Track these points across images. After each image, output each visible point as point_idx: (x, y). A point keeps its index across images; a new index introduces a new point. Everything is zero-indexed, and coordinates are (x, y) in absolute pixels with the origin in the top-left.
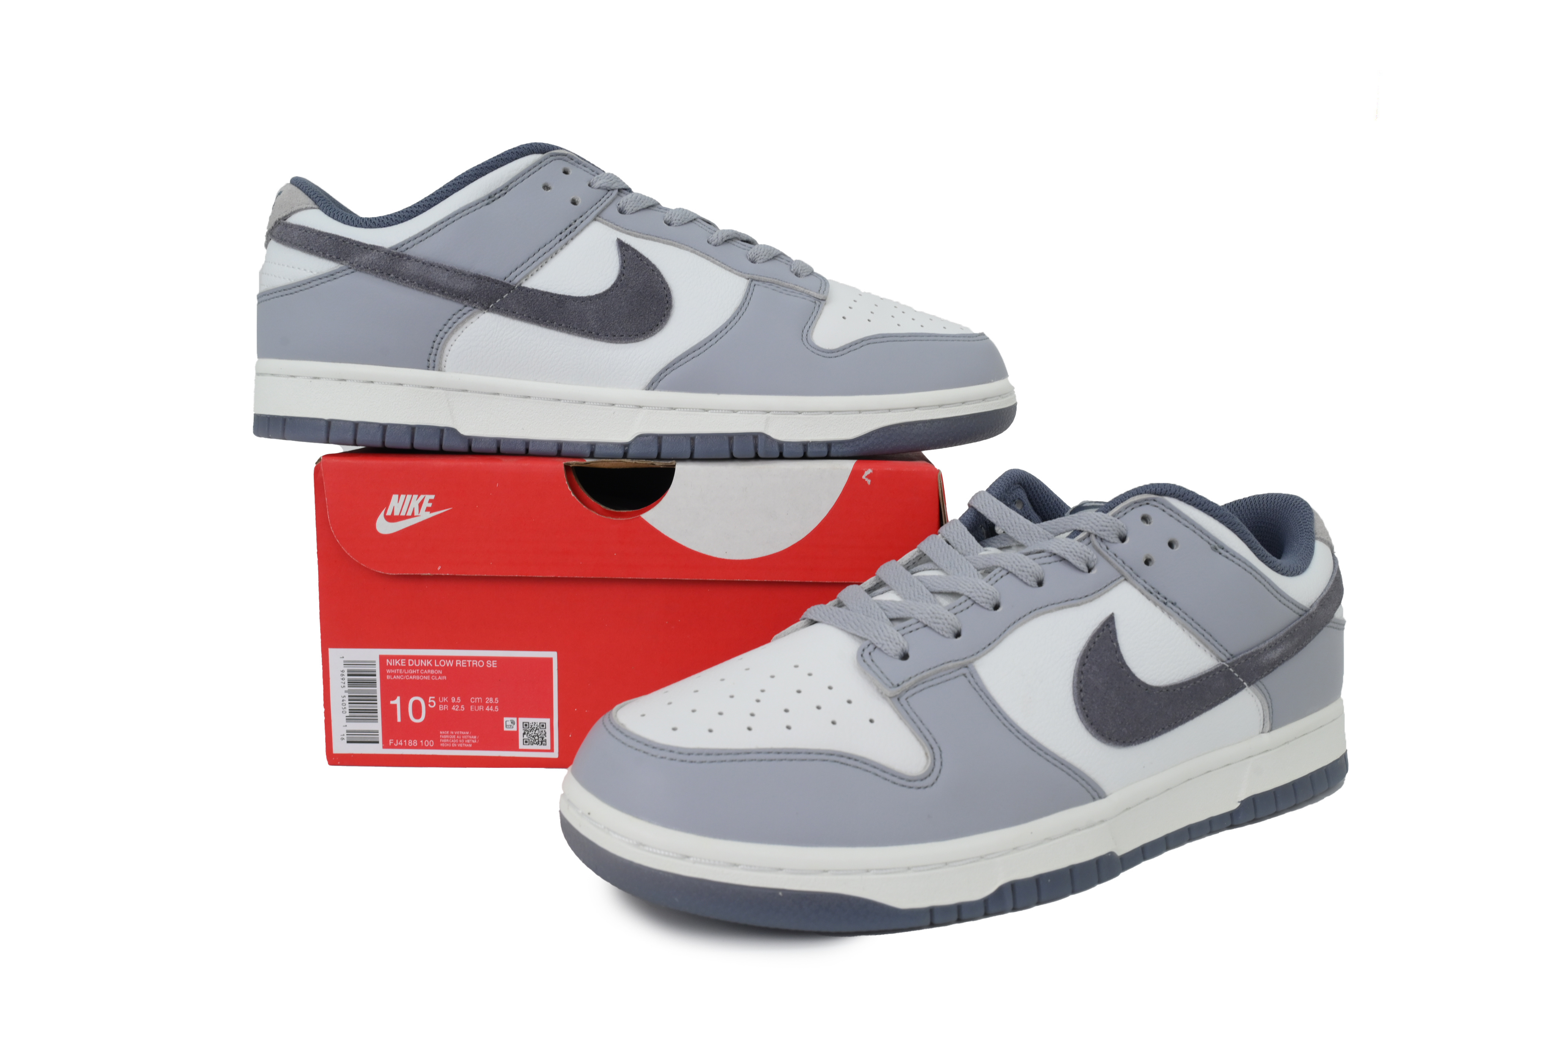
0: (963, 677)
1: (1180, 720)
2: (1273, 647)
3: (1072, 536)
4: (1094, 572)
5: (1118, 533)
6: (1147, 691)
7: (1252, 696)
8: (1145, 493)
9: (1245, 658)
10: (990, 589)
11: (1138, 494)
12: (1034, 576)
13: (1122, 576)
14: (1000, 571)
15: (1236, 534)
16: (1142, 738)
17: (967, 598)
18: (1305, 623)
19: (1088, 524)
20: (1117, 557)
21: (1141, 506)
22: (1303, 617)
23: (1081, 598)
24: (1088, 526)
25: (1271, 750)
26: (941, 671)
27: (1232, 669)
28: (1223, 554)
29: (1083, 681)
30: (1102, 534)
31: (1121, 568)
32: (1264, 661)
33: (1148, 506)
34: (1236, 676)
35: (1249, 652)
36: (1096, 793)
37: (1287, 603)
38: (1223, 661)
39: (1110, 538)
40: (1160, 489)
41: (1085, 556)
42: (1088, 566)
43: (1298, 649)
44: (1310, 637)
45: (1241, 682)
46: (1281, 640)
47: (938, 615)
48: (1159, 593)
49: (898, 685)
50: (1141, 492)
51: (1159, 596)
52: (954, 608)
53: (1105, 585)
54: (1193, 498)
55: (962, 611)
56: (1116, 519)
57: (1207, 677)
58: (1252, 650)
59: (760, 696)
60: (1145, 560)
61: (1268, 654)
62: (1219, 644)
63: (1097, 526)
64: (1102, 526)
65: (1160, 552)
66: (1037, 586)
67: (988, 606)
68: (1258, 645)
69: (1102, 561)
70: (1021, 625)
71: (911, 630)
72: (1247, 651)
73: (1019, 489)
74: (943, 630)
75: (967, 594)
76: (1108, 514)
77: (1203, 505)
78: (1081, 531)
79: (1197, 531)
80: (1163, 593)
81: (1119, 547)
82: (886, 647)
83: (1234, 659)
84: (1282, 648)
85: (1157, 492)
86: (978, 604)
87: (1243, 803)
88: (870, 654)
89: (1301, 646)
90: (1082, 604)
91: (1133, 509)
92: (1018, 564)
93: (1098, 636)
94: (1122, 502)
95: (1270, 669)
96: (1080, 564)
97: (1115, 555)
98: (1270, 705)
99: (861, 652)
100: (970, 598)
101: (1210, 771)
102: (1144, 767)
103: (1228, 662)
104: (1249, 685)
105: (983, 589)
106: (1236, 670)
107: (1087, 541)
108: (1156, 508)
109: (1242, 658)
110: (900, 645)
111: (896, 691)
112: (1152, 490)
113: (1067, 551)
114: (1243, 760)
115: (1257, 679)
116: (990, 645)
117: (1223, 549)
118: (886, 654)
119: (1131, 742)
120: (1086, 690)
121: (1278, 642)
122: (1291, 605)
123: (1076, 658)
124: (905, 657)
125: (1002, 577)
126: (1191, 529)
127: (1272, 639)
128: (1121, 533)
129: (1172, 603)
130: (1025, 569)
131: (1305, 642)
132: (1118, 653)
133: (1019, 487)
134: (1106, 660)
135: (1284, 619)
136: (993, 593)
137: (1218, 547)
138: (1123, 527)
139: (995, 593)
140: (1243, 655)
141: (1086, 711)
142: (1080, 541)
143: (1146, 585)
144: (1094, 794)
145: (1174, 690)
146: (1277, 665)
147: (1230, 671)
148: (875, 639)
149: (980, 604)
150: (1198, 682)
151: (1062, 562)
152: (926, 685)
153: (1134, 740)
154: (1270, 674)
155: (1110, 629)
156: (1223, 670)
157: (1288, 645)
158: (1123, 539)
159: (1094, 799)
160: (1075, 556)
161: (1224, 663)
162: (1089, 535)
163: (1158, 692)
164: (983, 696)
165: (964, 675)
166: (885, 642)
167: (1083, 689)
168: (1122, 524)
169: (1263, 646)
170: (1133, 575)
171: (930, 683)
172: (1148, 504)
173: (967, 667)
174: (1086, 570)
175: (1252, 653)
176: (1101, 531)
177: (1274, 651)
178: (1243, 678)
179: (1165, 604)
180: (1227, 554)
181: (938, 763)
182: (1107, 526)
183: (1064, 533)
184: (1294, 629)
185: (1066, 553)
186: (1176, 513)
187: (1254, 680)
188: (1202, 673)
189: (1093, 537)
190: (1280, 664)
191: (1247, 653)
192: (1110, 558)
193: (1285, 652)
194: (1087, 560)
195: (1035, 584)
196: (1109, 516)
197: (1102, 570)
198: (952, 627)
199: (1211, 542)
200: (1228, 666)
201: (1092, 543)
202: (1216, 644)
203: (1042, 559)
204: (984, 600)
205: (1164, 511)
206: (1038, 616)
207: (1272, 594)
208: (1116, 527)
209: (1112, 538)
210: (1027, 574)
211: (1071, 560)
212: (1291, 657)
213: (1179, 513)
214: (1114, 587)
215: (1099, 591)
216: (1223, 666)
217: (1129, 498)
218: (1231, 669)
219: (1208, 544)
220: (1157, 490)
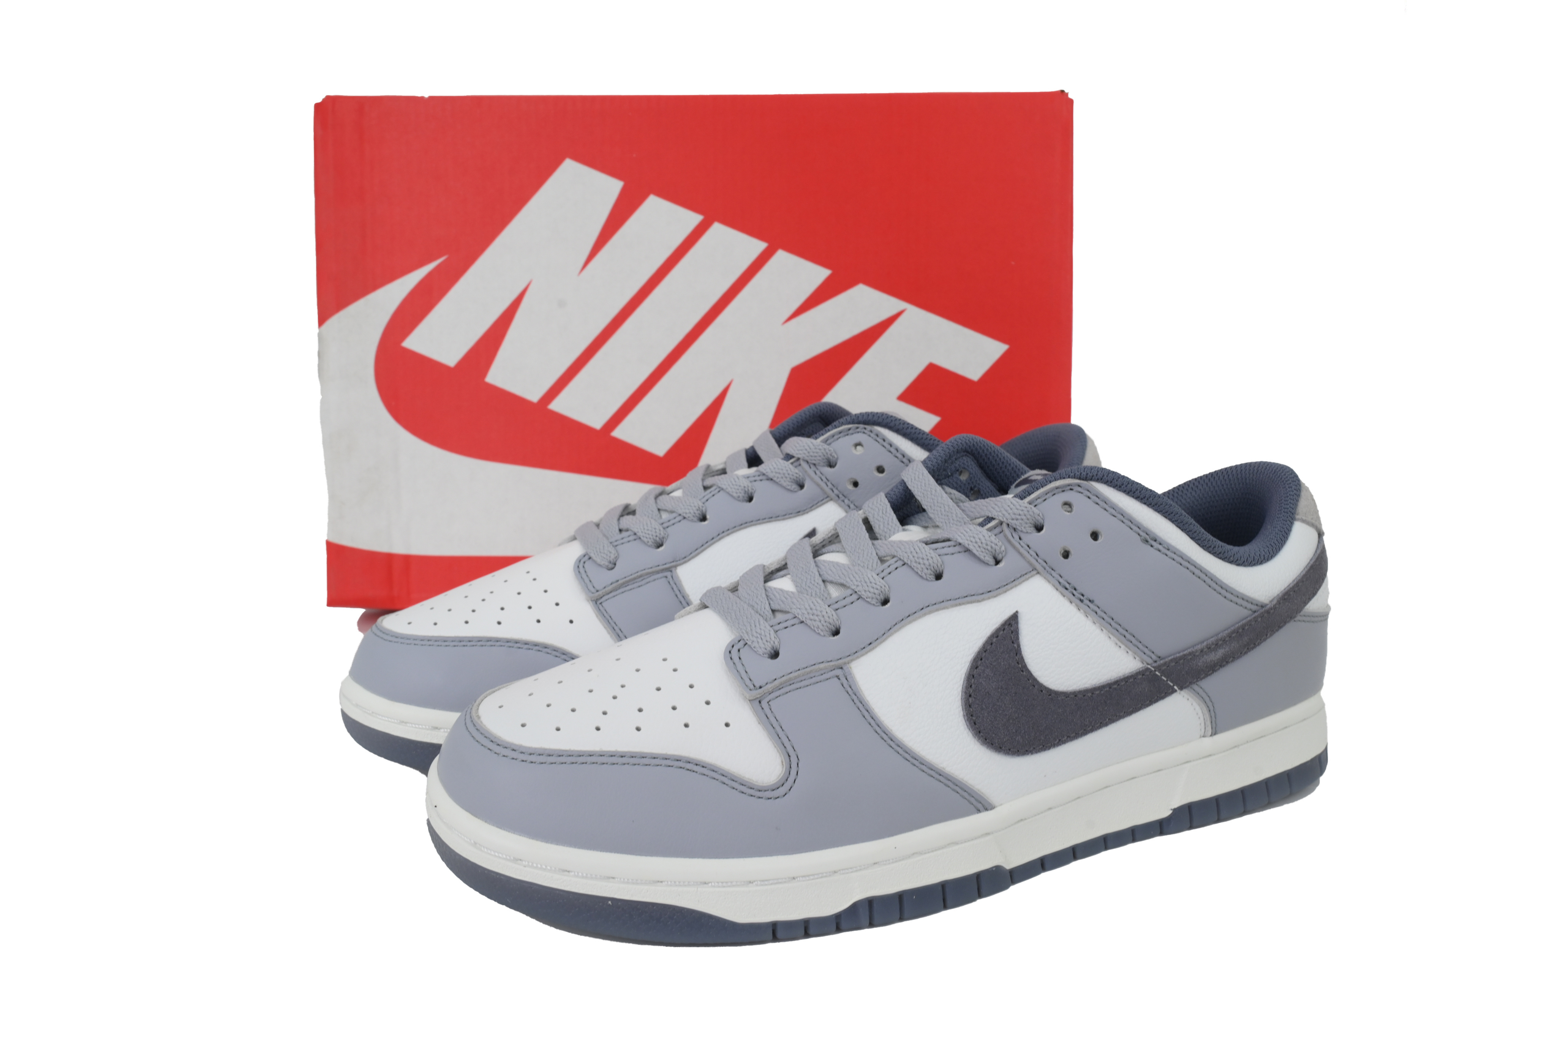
0: (836, 679)
1: (1091, 727)
2: (1210, 649)
3: (982, 525)
4: (1001, 565)
5: (1033, 522)
6: (1050, 697)
7: (1188, 699)
8: (1069, 477)
9: (1176, 661)
10: (878, 583)
11: (1061, 478)
12: (931, 570)
13: (1034, 569)
14: (896, 562)
15: (1175, 524)
16: (1042, 746)
17: (853, 592)
18: (1259, 619)
19: (1000, 511)
20: (1030, 548)
21: (1063, 491)
22: (1256, 614)
23: (983, 594)
24: (1000, 514)
25: (1214, 755)
26: (811, 672)
27: (1159, 672)
28: (1155, 547)
29: (973, 686)
30: (1013, 523)
31: (1034, 562)
32: (1199, 664)
33: (1071, 491)
34: (1164, 680)
35: (1182, 654)
36: (980, 805)
37: (1235, 599)
38: (1148, 664)
39: (1023, 528)
40: (1085, 473)
41: (992, 547)
42: (995, 558)
43: (1248, 649)
44: (1267, 635)
45: (1170, 686)
46: (1224, 641)
47: (815, 612)
48: (1075, 589)
49: (761, 687)
50: (1065, 476)
51: (1075, 592)
52: (837, 602)
53: (1013, 580)
54: (1123, 484)
55: (845, 606)
56: (1032, 506)
57: (1127, 682)
58: (1185, 653)
59: (619, 692)
60: (1062, 552)
61: (1205, 656)
62: (1143, 645)
63: (1009, 514)
64: (1015, 514)
65: (1080, 544)
66: (934, 579)
67: (874, 602)
68: (1193, 646)
69: (1011, 552)
70: (910, 622)
71: (786, 626)
72: (1179, 653)
73: (964, 458)
74: (818, 628)
75: (853, 587)
76: (1023, 501)
77: (1134, 492)
78: (993, 519)
79: (1125, 521)
80: (1080, 589)
81: (1034, 538)
82: (755, 644)
83: (1162, 662)
84: (1225, 648)
85: (1082, 477)
86: (864, 599)
87: (1175, 810)
88: (739, 651)
89: (1252, 646)
90: (983, 600)
91: (1054, 494)
92: (915, 554)
93: (997, 637)
94: (1042, 487)
95: (1208, 671)
96: (985, 557)
97: (1028, 546)
98: (1211, 708)
99: (730, 648)
100: (856, 592)
101: (1135, 778)
102: (1045, 776)
103: (1155, 665)
104: (1181, 688)
105: (871, 582)
106: (1163, 673)
107: (997, 530)
108: (1080, 494)
109: (1171, 661)
110: (770, 643)
111: (757, 693)
112: (1076, 475)
113: (971, 542)
114: (1178, 765)
115: (1191, 683)
116: (870, 645)
117: (1155, 541)
118: (755, 652)
119: (1027, 751)
120: (976, 695)
121: (1220, 643)
122: (1240, 601)
123: (970, 660)
124: (775, 655)
125: (896, 569)
126: (1118, 519)
127: (1211, 639)
128: (1037, 522)
129: (1090, 601)
130: (921, 561)
131: (1259, 641)
132: (1018, 655)
133: (966, 455)
134: (1002, 663)
135: (1233, 616)
136: (881, 587)
137: (1150, 539)
138: (1039, 515)
139: (883, 587)
140: (1172, 657)
141: (974, 718)
142: (990, 530)
143: (1061, 580)
144: (979, 806)
145: (1084, 696)
146: (1218, 667)
147: (1157, 675)
148: (746, 635)
149: (866, 599)
150: (1115, 686)
151: (966, 553)
152: (793, 687)
153: (1032, 749)
154: (1209, 677)
155: (1012, 629)
156: (1148, 673)
157: (1233, 645)
158: (1039, 528)
159: (979, 811)
160: (979, 547)
161: (1149, 667)
162: (1001, 523)
163: (1063, 698)
164: (856, 701)
165: (838, 677)
166: (755, 639)
167: (973, 695)
168: (1038, 512)
169: (1199, 647)
170: (1047, 568)
171: (798, 685)
172: (1071, 489)
173: (842, 668)
174: (992, 562)
175: (1185, 655)
176: (1013, 519)
177: (1213, 653)
178: (1172, 682)
179: (1081, 601)
180: (1160, 547)
181: (793, 773)
182: (1020, 515)
183: (978, 518)
184: (1243, 627)
185: (970, 543)
186: (1102, 501)
187: (1187, 684)
188: (1120, 677)
189: (1004, 526)
190: (1221, 666)
191: (1178, 655)
192: (1022, 550)
193: (1229, 653)
194: (994, 552)
195: (933, 577)
196: (1024, 503)
197: (1011, 562)
198: (829, 625)
199: (1141, 533)
200: (1153, 669)
201: (1004, 532)
202: (1140, 646)
203: (945, 548)
204: (870, 595)
205: (1089, 498)
206: (930, 612)
207: (1215, 590)
208: (1030, 515)
209: (1025, 527)
210: (923, 566)
211: (975, 551)
212: (1239, 657)
213: (1106, 501)
214: (1024, 581)
215: (1005, 586)
216: (1147, 669)
217: (1050, 482)
218: (1157, 673)
219: (1138, 535)
220: (1082, 475)
